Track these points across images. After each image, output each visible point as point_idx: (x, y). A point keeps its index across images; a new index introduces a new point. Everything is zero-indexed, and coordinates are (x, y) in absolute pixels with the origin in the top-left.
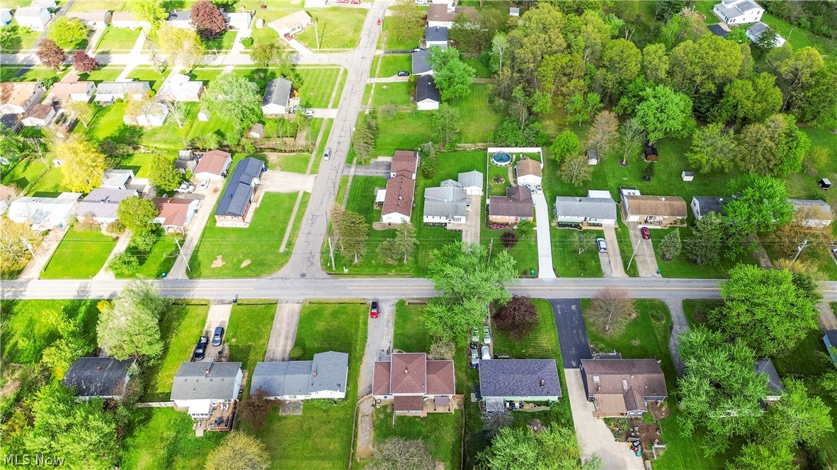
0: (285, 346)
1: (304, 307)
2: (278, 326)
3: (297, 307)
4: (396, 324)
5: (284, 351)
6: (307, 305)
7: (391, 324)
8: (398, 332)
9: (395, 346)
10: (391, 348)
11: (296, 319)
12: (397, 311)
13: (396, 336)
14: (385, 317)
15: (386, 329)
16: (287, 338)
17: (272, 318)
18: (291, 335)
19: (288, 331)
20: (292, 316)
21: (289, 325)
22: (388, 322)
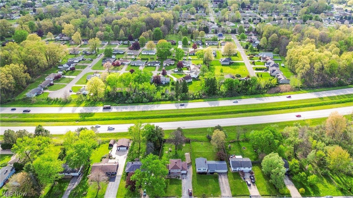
0: (221, 180)
1: (220, 194)
2: (227, 187)
3: (223, 194)
4: (181, 188)
5: (221, 178)
6: (219, 195)
7: (183, 188)
8: (180, 185)
9: (181, 180)
10: (182, 180)
11: (222, 189)
12: (181, 193)
13: (181, 184)
14: (186, 191)
15: (185, 186)
16: (222, 183)
17: (231, 190)
18: (221, 184)
19: (223, 185)
20: (223, 190)
21: (224, 187)
22: (184, 189)
